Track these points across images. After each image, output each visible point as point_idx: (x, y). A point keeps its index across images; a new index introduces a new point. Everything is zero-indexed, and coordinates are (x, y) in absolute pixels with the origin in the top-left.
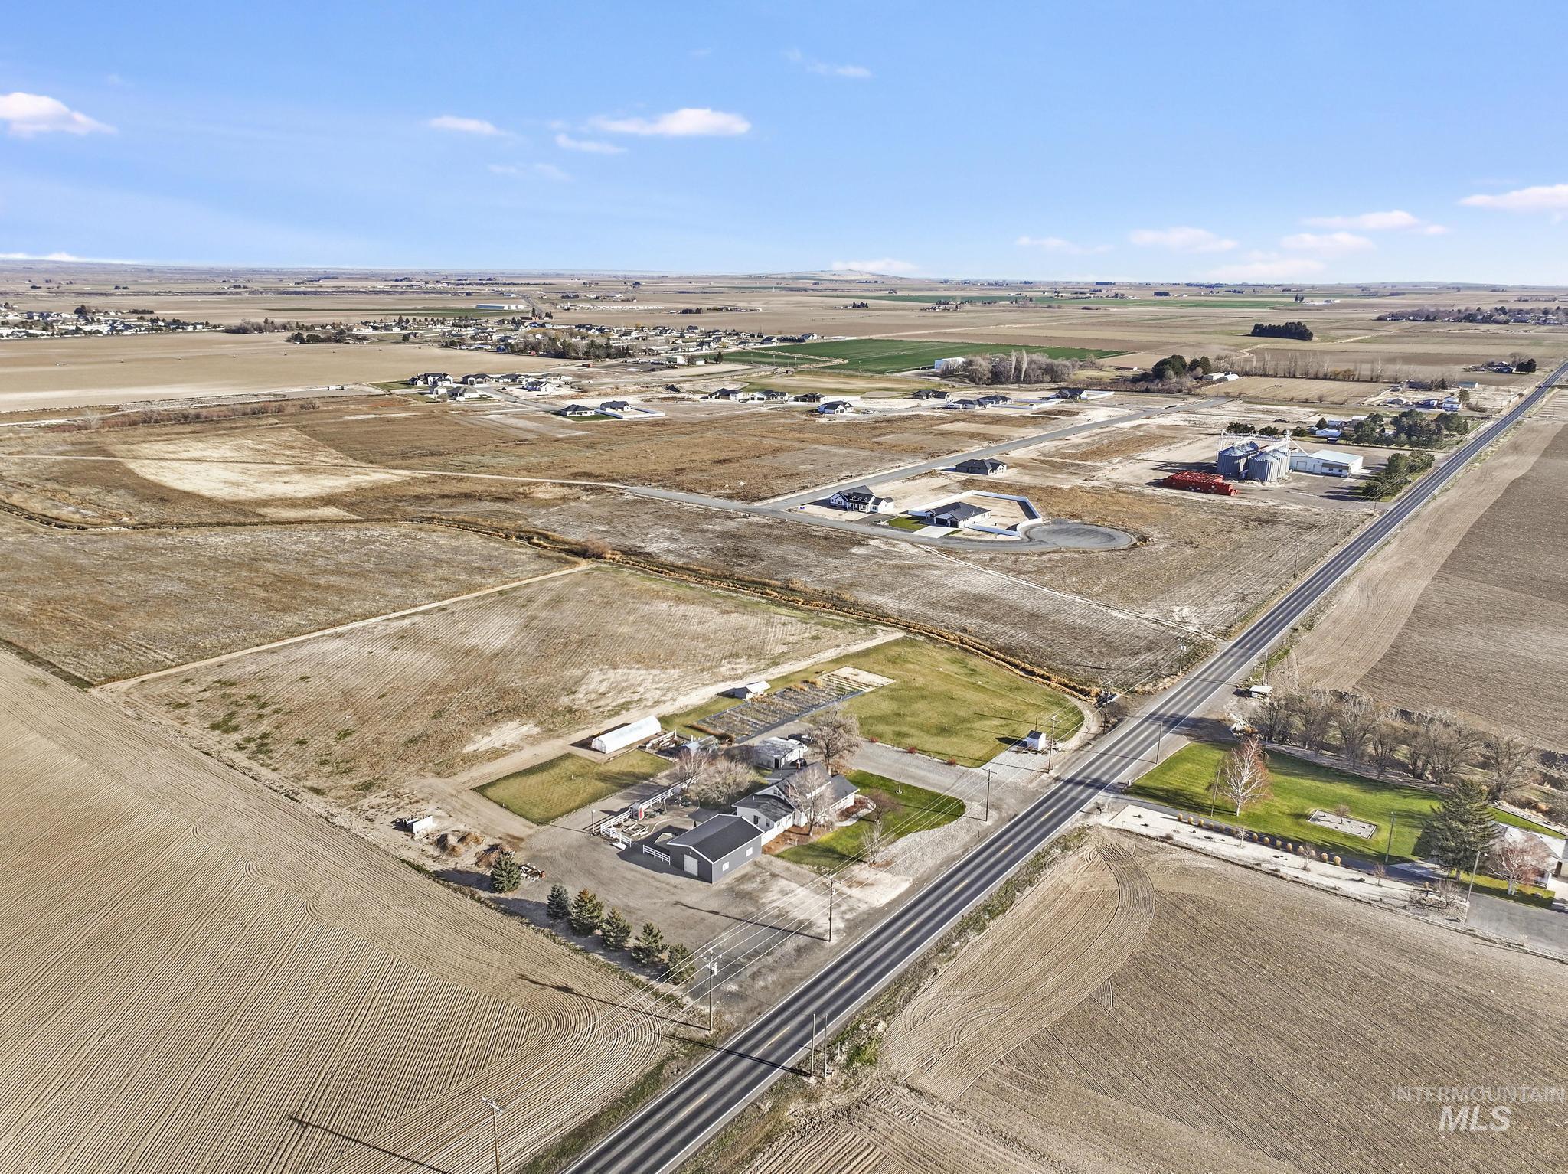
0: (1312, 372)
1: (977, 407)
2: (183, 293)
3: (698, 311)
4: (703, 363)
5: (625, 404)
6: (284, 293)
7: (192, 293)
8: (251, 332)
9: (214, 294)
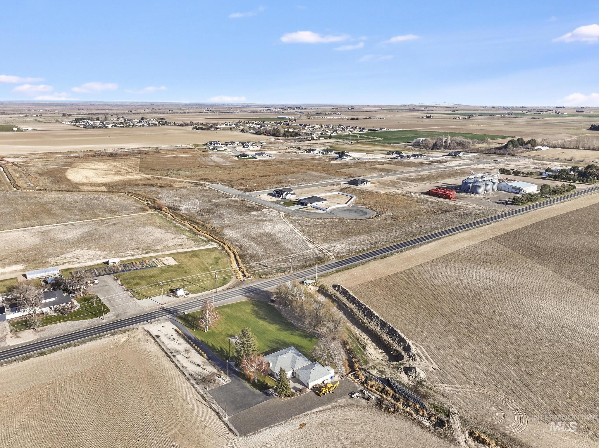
0: (587, 147)
1: (406, 158)
2: (189, 113)
3: (358, 119)
4: (323, 139)
5: (264, 153)
6: (222, 112)
7: (192, 113)
8: (184, 126)
9: (199, 113)
